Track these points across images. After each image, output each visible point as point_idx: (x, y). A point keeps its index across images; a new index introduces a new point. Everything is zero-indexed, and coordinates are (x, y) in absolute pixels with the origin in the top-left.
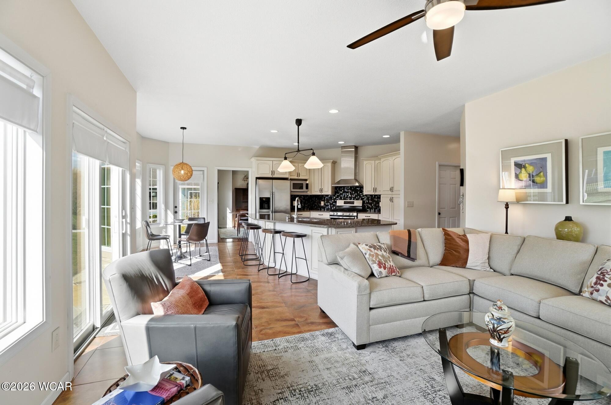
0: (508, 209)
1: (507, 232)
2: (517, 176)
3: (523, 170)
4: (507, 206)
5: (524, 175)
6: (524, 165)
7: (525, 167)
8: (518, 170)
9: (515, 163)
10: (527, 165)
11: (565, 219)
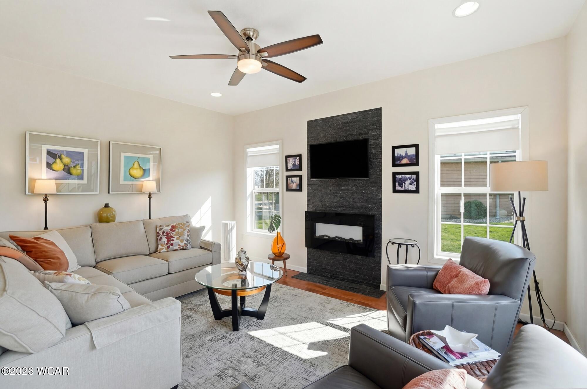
0: (48, 202)
1: (46, 228)
2: (49, 166)
3: (58, 160)
4: (46, 200)
5: (58, 165)
6: (60, 155)
7: (60, 158)
8: (51, 160)
9: (47, 151)
10: (63, 156)
11: (105, 206)
